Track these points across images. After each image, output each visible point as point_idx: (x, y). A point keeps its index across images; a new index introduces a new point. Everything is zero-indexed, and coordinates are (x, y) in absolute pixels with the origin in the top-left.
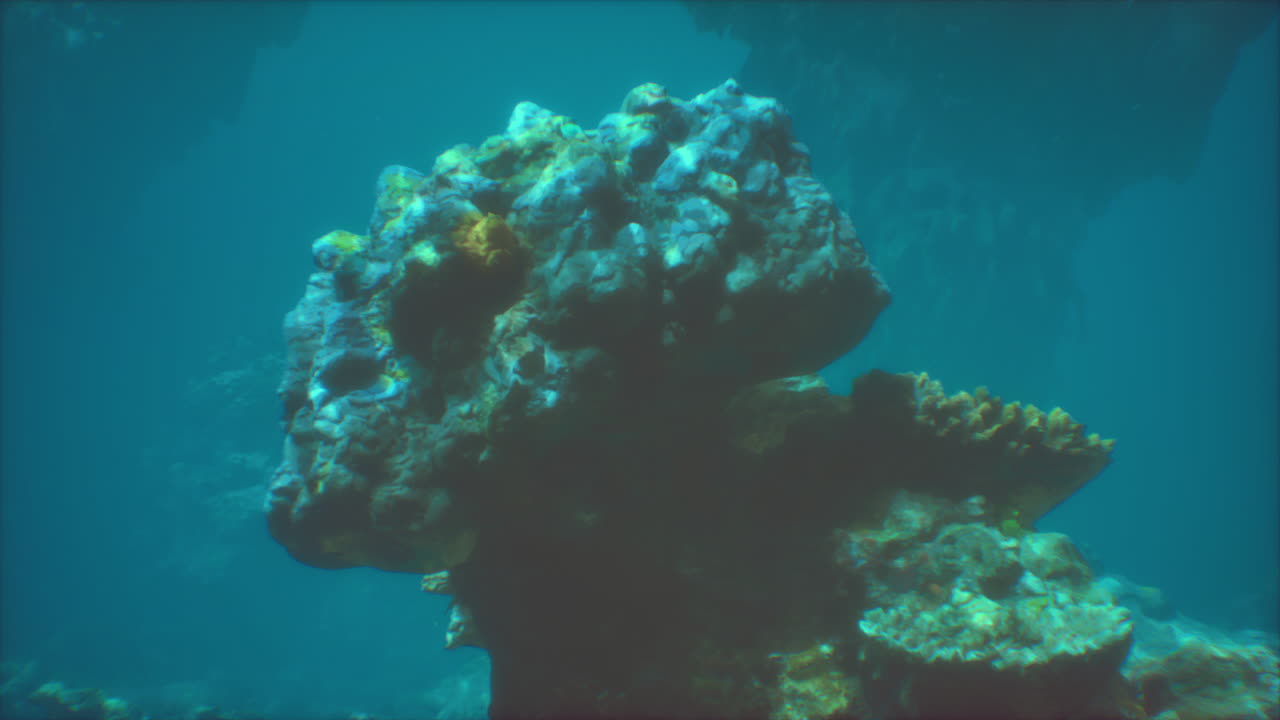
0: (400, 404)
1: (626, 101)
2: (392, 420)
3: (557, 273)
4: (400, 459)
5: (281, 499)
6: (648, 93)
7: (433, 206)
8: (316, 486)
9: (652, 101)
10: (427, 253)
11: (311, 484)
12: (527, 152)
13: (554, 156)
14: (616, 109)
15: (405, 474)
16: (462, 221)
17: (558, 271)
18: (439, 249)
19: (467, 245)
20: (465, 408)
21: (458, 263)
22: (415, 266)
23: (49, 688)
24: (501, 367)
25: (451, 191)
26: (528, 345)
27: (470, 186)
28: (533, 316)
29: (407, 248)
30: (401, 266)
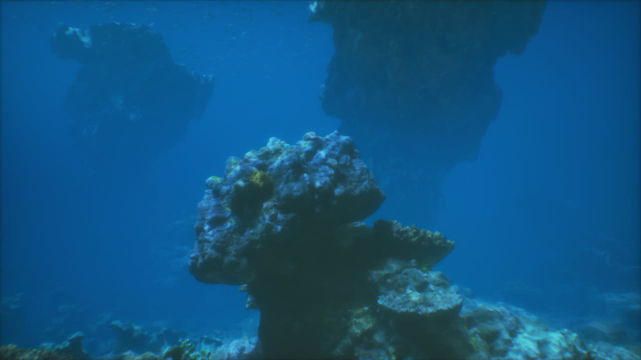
0: (231, 230)
1: (304, 137)
2: (229, 235)
3: (282, 189)
4: (231, 247)
5: (194, 261)
6: (311, 134)
7: (243, 168)
8: (205, 257)
9: (312, 137)
10: (241, 183)
11: (203, 256)
12: (273, 152)
13: (281, 153)
14: (301, 140)
15: (233, 253)
16: (252, 173)
17: (283, 189)
18: (245, 181)
19: (253, 180)
20: (252, 231)
21: (251, 186)
22: (237, 187)
23: (116, 323)
24: (264, 219)
25: (249, 164)
26: (273, 212)
27: (255, 162)
28: (275, 203)
29: (235, 181)
30: (233, 187)
